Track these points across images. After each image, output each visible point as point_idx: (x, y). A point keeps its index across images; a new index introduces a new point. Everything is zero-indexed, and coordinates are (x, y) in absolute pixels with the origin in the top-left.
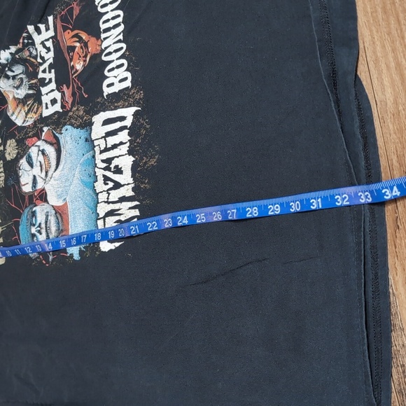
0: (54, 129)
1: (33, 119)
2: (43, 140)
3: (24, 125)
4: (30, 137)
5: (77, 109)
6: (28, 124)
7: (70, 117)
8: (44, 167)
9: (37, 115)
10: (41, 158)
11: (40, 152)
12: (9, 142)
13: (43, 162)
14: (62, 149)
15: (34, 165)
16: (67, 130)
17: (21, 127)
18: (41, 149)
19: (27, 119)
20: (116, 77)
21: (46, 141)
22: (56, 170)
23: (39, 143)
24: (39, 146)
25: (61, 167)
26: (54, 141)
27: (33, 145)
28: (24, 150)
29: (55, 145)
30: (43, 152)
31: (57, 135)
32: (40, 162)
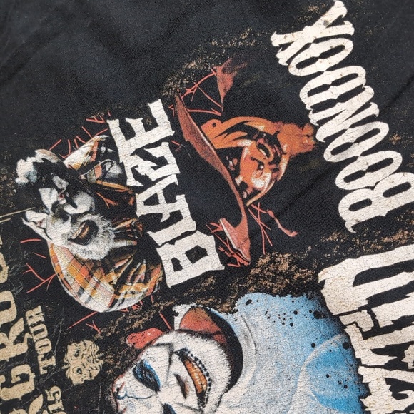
0: (213, 305)
1: (139, 295)
2: (180, 331)
3: (113, 309)
4: (137, 330)
5: (272, 261)
6: (125, 306)
7: (257, 277)
8: (190, 384)
9: (150, 286)
10: (178, 367)
11: (175, 357)
12: (72, 349)
13: (184, 375)
14: (242, 342)
15: (162, 384)
16: (249, 302)
18: (177, 349)
19: (121, 297)
20: (372, 188)
22: (229, 387)
23: (166, 338)
24: (170, 345)
25: (244, 380)
26: (215, 328)
27: (149, 345)
28: (124, 359)
29: (217, 336)
30: (184, 355)
31: (223, 315)
32: (178, 377)
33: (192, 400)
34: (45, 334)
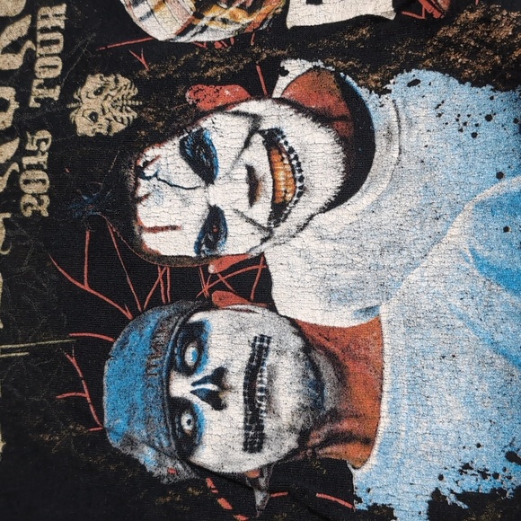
0: (353, 72)
1: (232, 28)
2: (281, 101)
3: (182, 40)
4: (210, 81)
5: (485, 20)
6: (204, 38)
7: (447, 43)
8: (268, 186)
9: (256, 18)
10: (257, 156)
11: (258, 138)
12: (93, 83)
13: (263, 168)
14: (380, 142)
15: (220, 173)
16: (415, 83)
17: (167, 43)
18: (265, 126)
19: (203, 22)
21: (298, 107)
22: (330, 206)
23: (253, 107)
24: (256, 118)
25: (361, 201)
26: (342, 109)
27: (222, 109)
28: (173, 118)
29: (341, 125)
30: (273, 140)
31: (363, 92)
32: (250, 170)
33: (262, 211)
34: (57, 49)
